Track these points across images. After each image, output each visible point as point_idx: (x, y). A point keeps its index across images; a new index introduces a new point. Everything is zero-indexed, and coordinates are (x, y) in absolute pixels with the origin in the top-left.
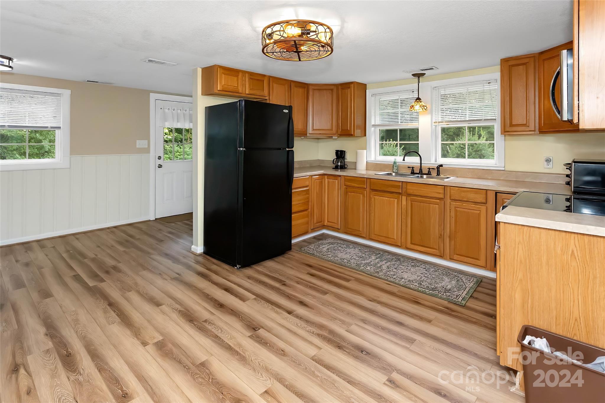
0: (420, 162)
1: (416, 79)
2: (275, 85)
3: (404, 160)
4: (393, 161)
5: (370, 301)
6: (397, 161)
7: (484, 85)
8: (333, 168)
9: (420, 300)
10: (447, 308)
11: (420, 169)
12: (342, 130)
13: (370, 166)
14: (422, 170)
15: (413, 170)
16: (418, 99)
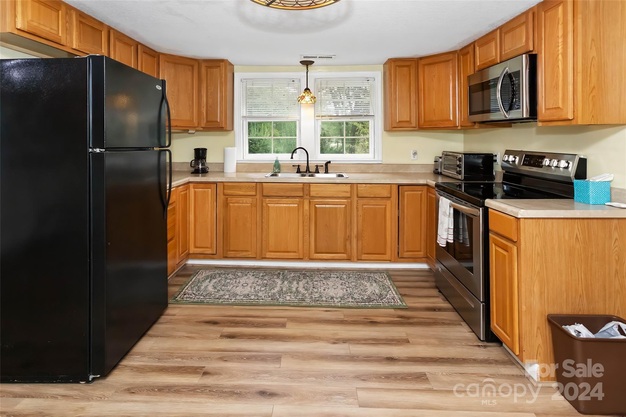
0: (307, 160)
1: (304, 67)
2: (118, 43)
3: (292, 158)
4: (275, 159)
5: (334, 343)
6: (278, 159)
7: (364, 82)
8: (192, 173)
9: (372, 318)
10: (401, 317)
11: (307, 167)
12: (207, 121)
13: (241, 167)
14: (309, 168)
15: (299, 169)
16: (307, 89)
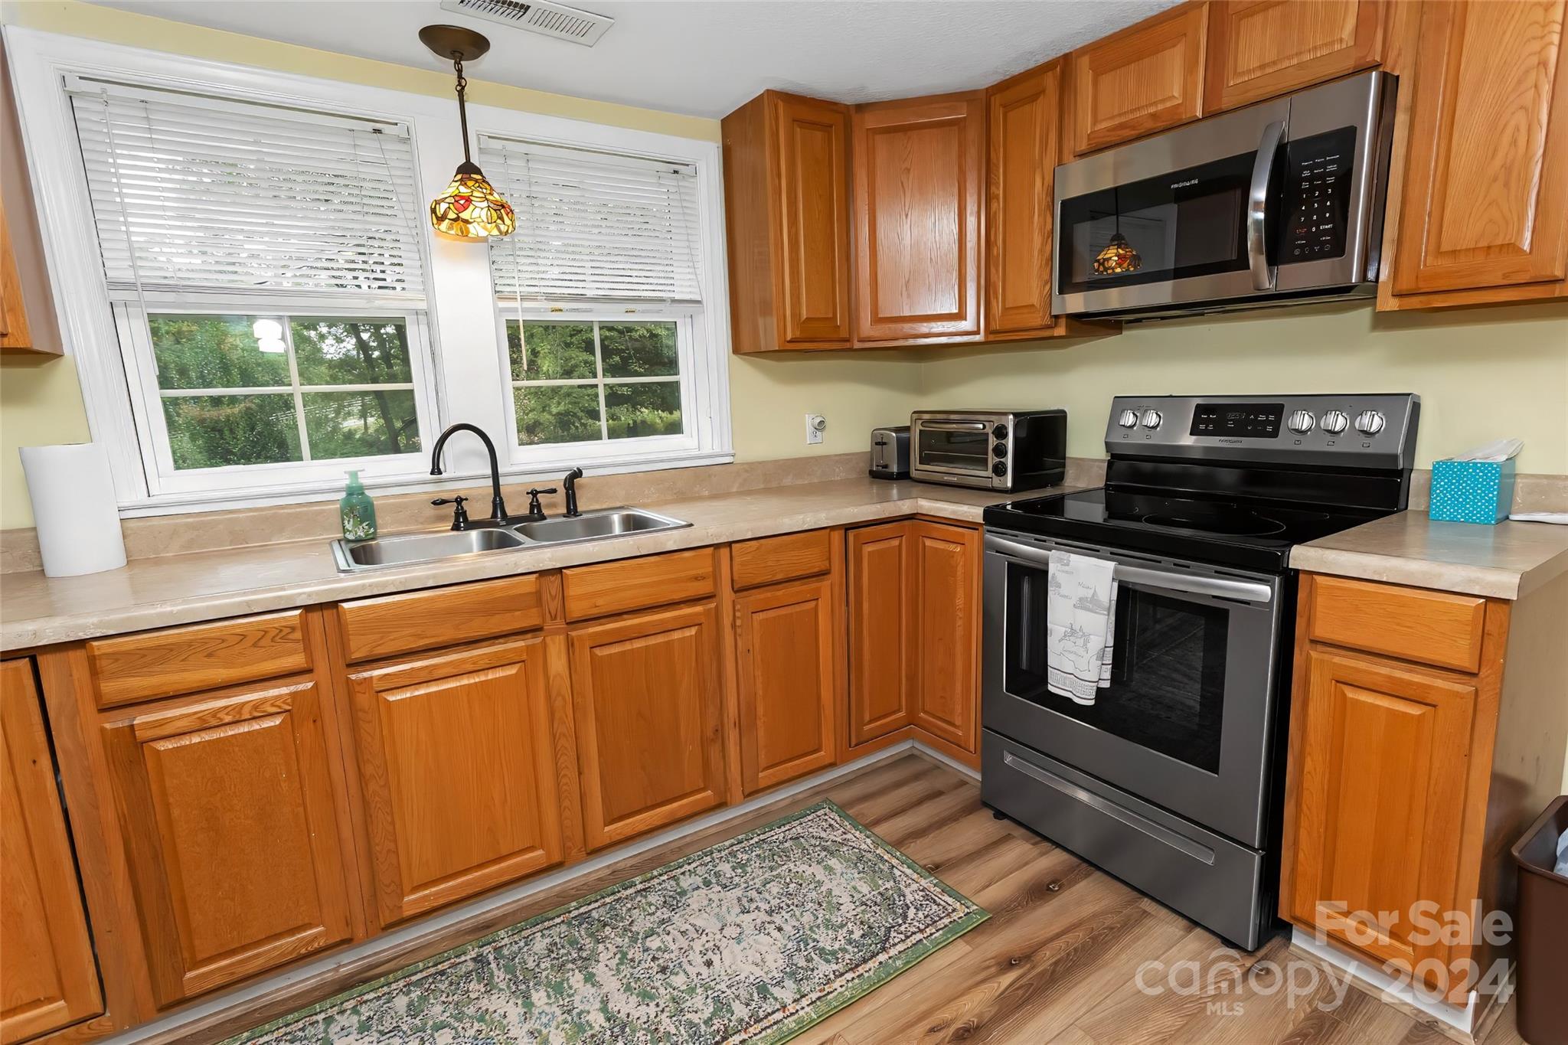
0: (490, 472)
3: (436, 470)
6: (364, 481)
11: (494, 500)
14: (502, 504)
16: (468, 168)
